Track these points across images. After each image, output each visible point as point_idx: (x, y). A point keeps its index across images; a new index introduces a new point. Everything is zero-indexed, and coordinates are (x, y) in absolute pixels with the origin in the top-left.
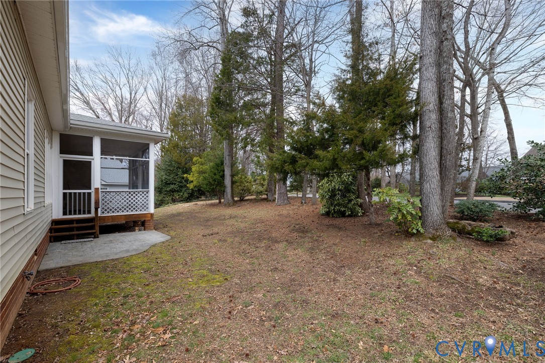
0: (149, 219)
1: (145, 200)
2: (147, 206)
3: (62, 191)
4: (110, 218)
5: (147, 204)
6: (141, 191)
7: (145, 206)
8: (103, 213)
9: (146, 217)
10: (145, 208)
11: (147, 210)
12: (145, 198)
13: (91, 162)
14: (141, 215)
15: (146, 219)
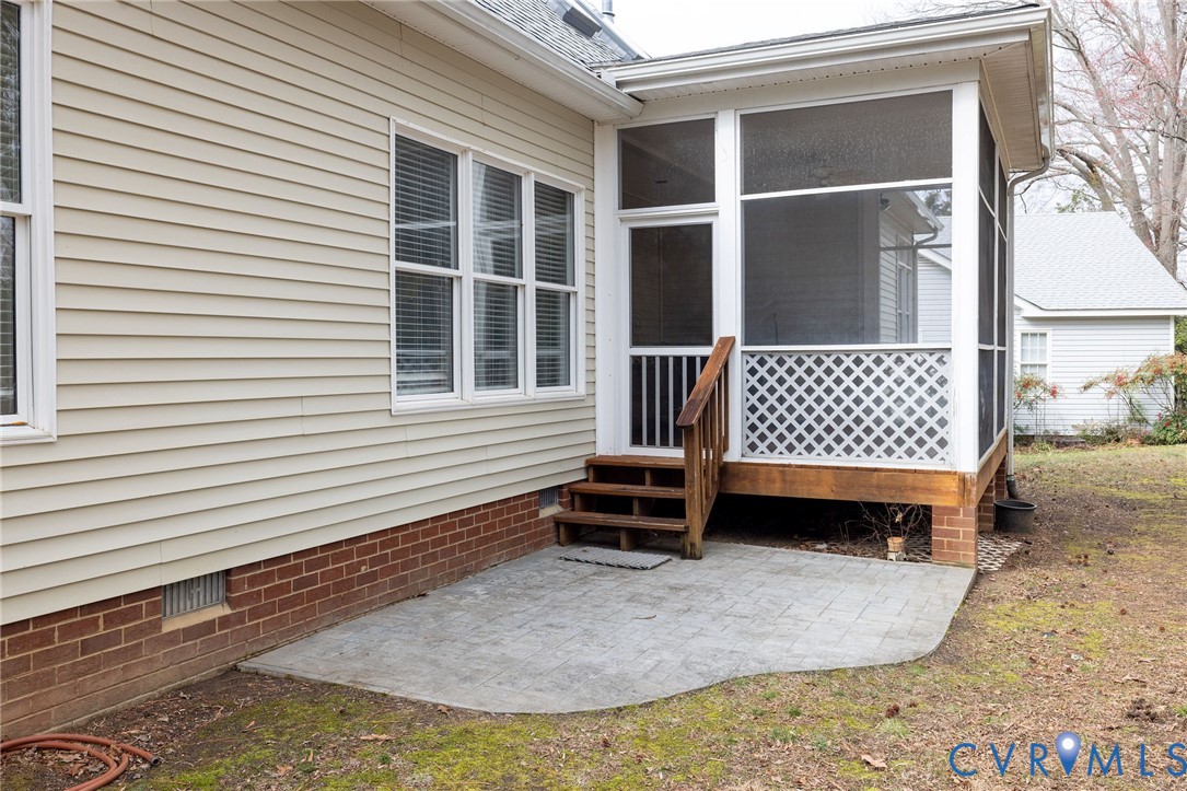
0: (951, 502)
1: (931, 402)
2: (941, 433)
3: (627, 351)
4: (776, 474)
5: (943, 423)
6: (889, 353)
7: (931, 432)
8: (753, 447)
9: (929, 490)
10: (931, 443)
11: (941, 452)
12: (932, 391)
13: (709, 226)
14: (910, 478)
15: (936, 502)
